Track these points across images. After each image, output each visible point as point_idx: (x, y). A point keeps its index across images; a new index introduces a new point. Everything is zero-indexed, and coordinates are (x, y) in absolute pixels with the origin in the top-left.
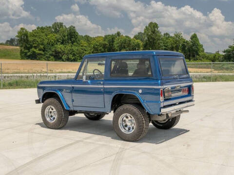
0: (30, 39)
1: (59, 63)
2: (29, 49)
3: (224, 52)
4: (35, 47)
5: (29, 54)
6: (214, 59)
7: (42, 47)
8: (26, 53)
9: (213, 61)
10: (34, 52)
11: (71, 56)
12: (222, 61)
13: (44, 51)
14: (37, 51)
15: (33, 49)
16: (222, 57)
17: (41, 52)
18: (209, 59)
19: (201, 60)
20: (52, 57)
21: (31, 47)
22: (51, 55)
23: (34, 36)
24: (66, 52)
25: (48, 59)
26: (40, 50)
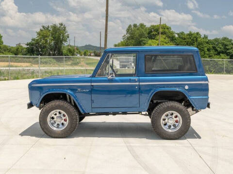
3: (27, 45)
6: (16, 52)
9: (16, 55)
12: (25, 55)
16: (25, 50)
18: (12, 52)
19: (3, 53)
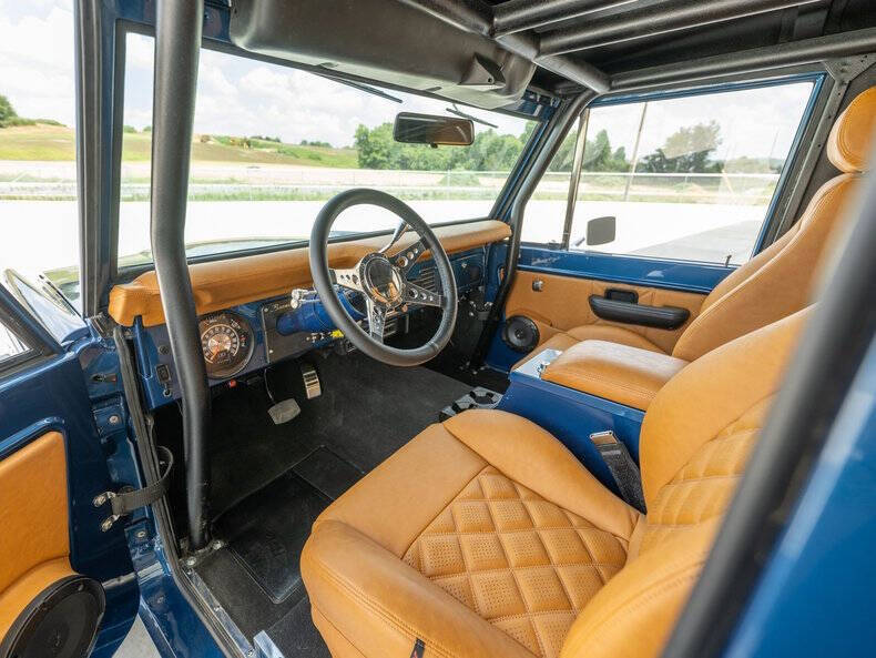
0: (371, 140)
1: (405, 172)
2: (368, 153)
4: (377, 152)
5: (368, 160)
7: (385, 151)
8: (365, 160)
10: (375, 159)
11: (421, 164)
13: (388, 157)
14: (379, 157)
15: (374, 155)
17: (385, 159)
20: (397, 165)
21: (371, 152)
22: (398, 162)
23: (375, 135)
24: (416, 157)
25: (392, 168)
26: (383, 155)
